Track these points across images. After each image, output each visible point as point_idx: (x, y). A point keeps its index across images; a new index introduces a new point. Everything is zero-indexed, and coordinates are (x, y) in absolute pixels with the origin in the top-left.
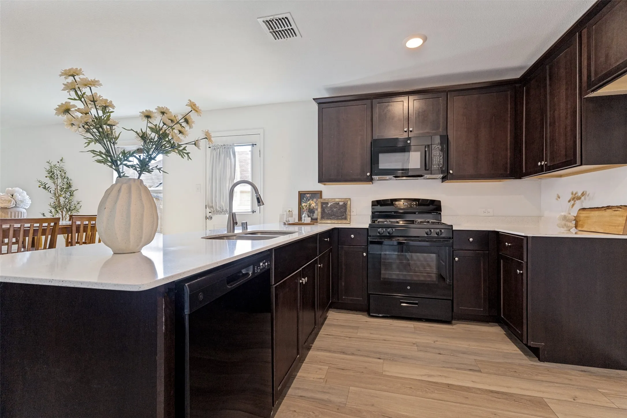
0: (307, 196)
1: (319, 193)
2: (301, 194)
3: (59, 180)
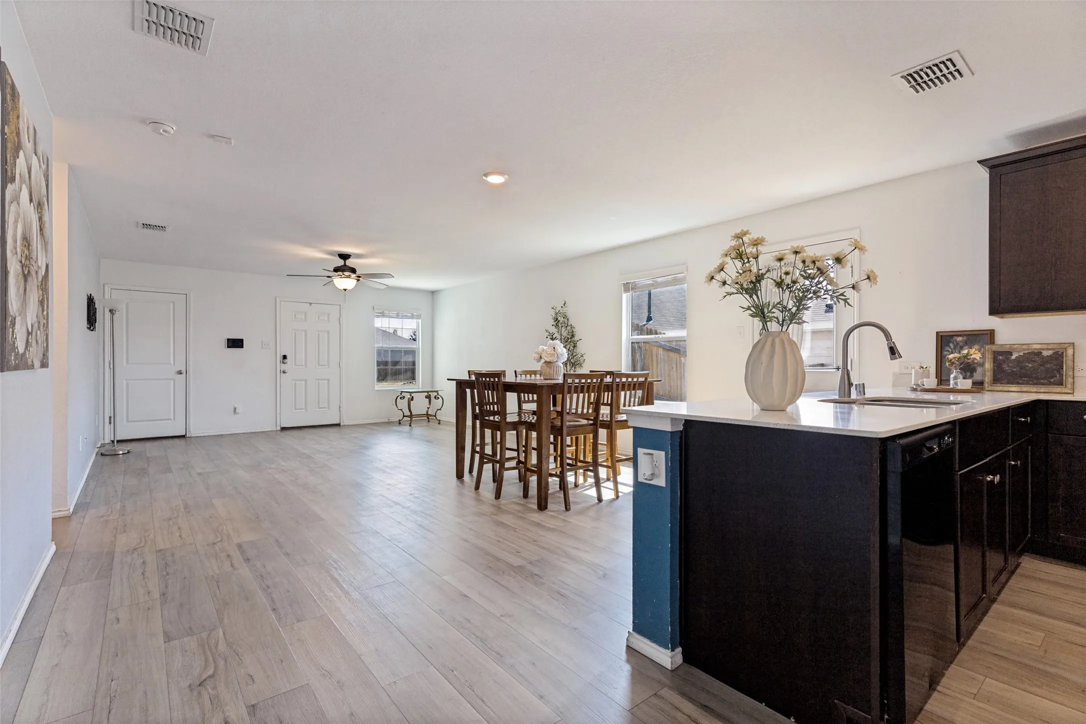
0: (956, 341)
1: (988, 334)
2: (941, 336)
3: (563, 329)
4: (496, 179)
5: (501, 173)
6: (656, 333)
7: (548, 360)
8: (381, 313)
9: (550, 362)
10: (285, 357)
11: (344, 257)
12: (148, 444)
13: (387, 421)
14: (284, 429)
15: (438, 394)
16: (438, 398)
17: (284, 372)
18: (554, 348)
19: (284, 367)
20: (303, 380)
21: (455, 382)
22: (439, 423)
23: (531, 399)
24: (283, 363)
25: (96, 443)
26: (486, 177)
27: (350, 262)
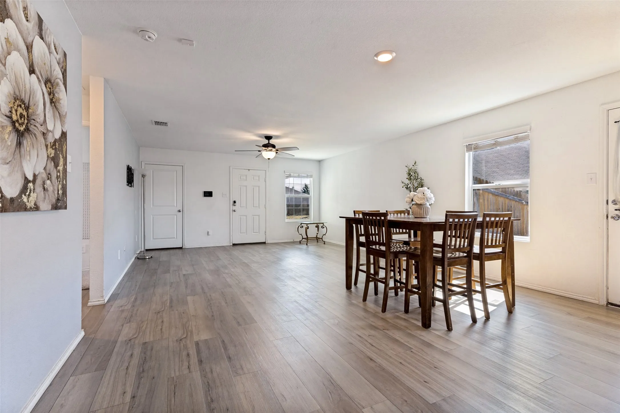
3: (415, 181)
4: (384, 58)
5: (390, 52)
6: (487, 183)
7: (418, 202)
8: (289, 175)
9: (421, 204)
10: (235, 202)
11: (269, 138)
12: (163, 252)
13: (292, 241)
14: (234, 245)
15: (323, 225)
16: (324, 227)
17: (234, 211)
18: (423, 193)
19: (234, 208)
20: (245, 216)
21: (345, 219)
22: (324, 244)
23: (398, 231)
24: (234, 205)
25: (135, 251)
26: (377, 57)
27: (272, 141)
